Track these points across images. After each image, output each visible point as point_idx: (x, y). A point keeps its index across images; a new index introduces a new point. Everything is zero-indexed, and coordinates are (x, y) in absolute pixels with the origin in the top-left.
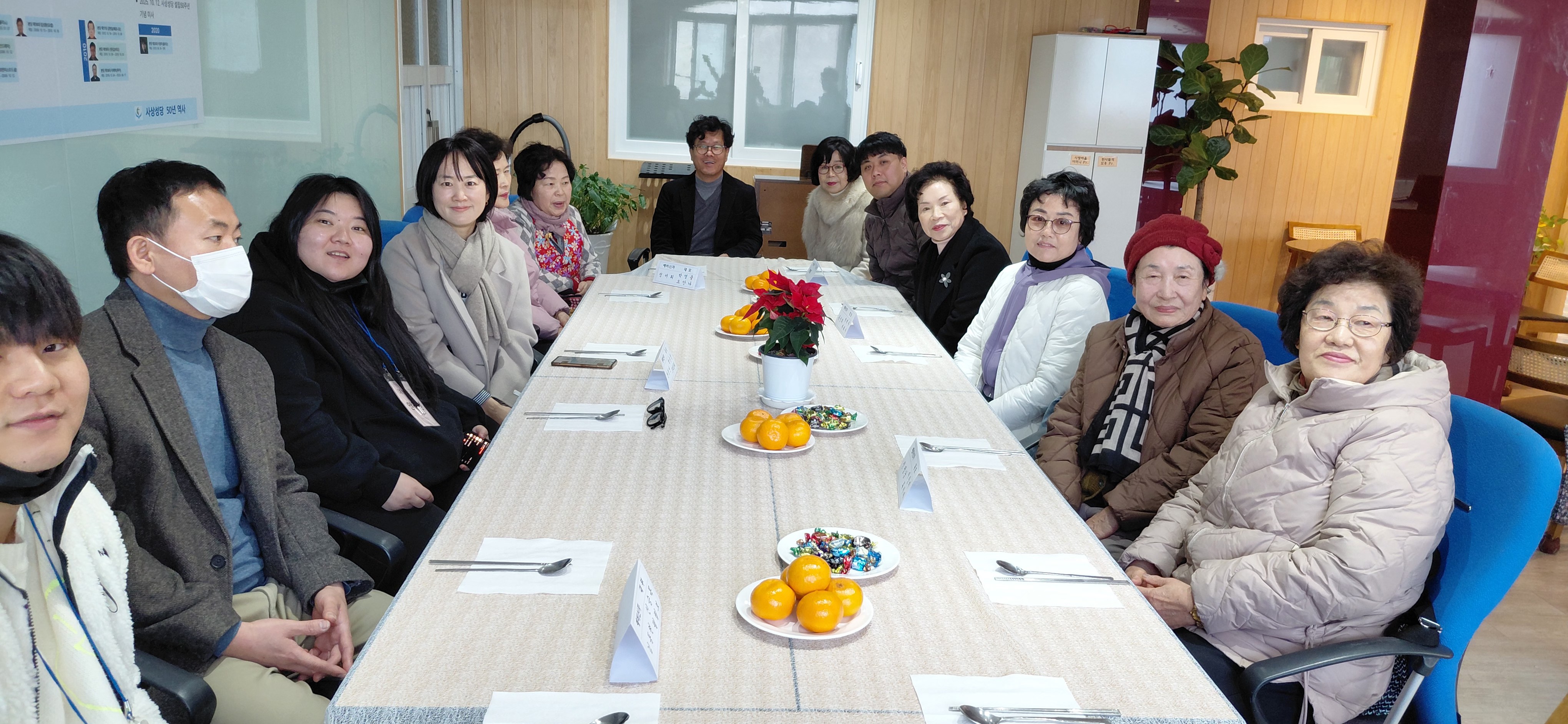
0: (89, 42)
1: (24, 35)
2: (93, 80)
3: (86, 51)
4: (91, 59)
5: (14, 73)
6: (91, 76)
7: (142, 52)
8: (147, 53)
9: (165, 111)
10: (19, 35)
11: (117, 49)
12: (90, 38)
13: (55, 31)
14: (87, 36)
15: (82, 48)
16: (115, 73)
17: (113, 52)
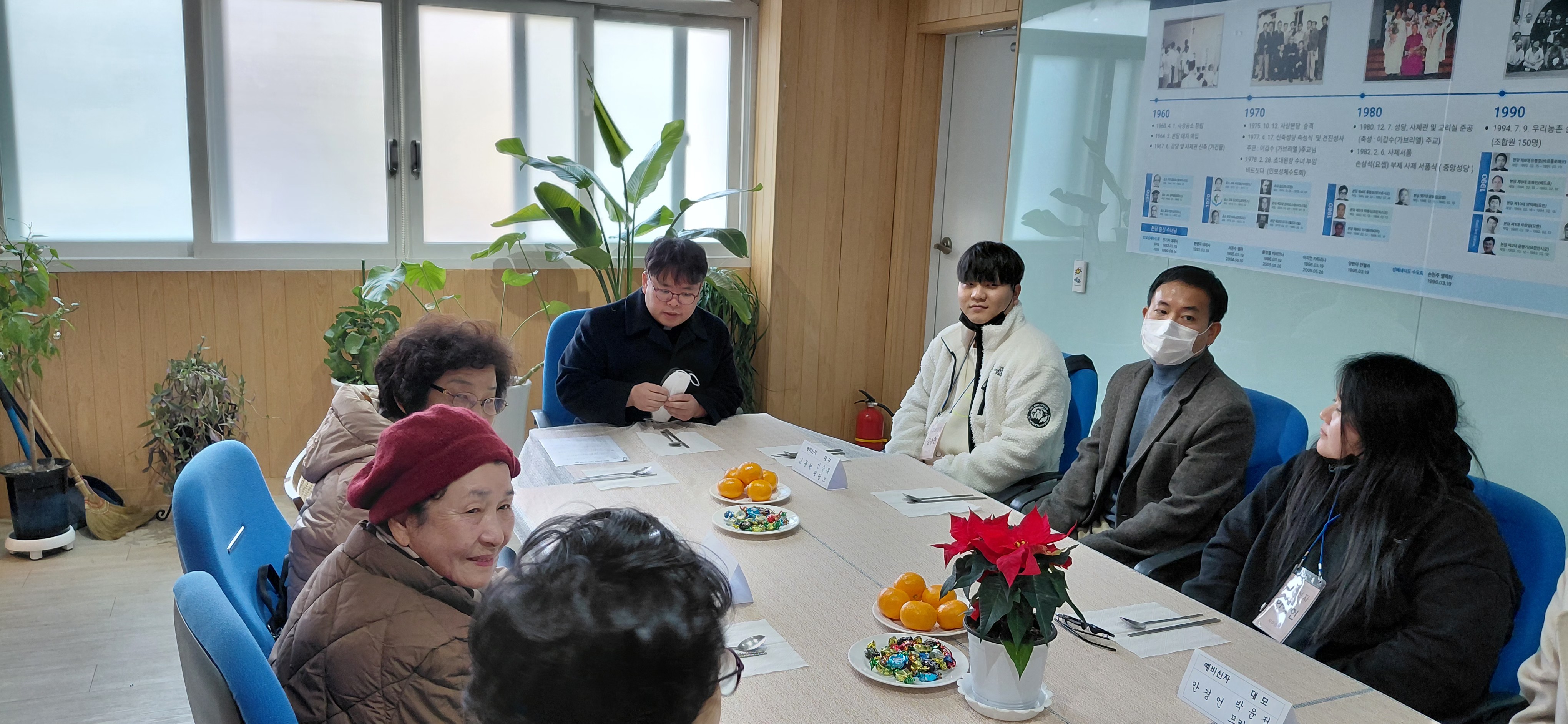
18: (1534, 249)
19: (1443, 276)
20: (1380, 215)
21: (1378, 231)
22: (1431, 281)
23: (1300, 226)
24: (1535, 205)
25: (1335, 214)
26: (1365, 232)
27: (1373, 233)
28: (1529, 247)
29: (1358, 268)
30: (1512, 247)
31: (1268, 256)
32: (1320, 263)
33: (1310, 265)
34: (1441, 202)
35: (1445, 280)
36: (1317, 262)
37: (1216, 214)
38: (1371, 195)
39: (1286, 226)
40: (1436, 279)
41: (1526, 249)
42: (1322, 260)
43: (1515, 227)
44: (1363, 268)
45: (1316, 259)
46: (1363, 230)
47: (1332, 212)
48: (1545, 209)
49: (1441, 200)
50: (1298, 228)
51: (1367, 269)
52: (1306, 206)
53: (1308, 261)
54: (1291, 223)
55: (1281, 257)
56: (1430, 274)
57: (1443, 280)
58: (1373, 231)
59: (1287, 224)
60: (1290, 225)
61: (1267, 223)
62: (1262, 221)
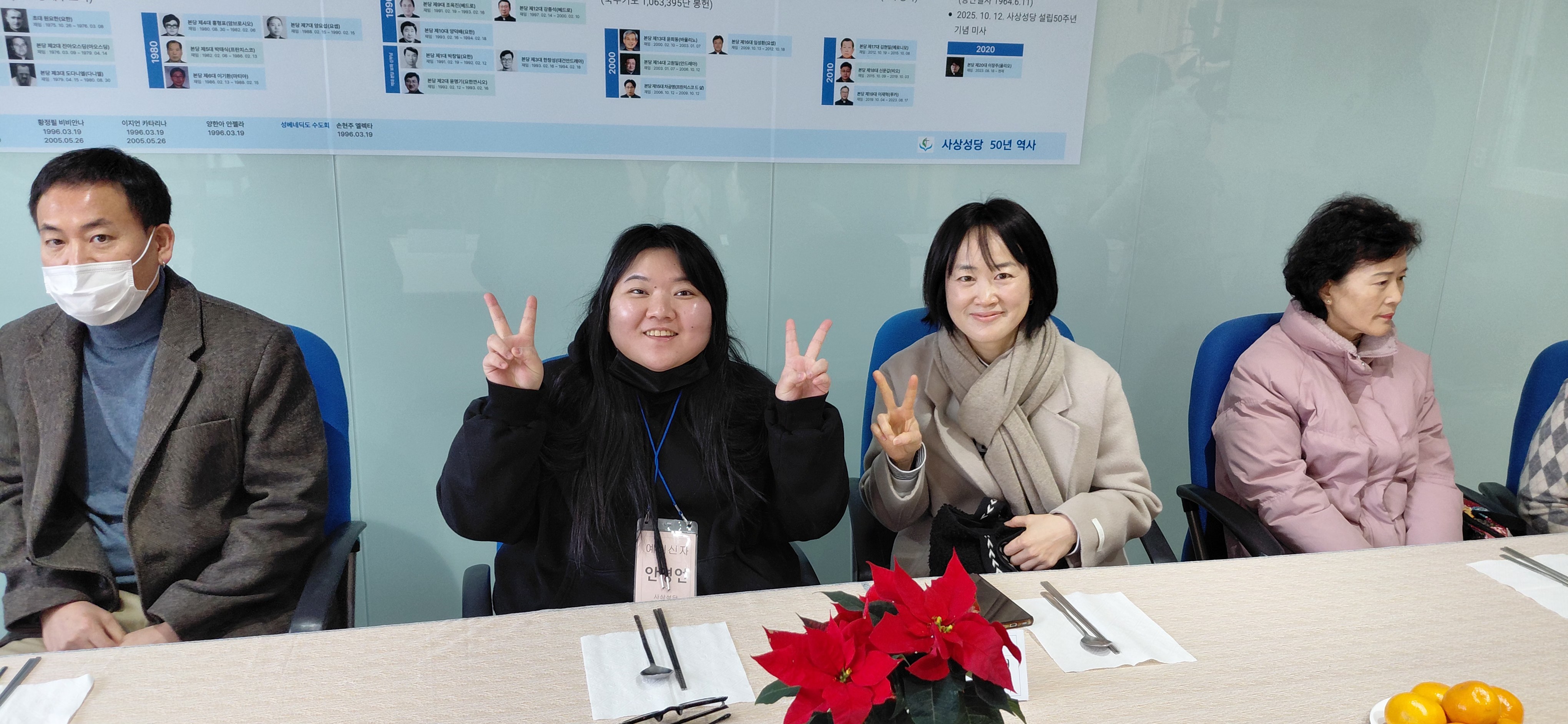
0: (839, 62)
1: (721, 53)
2: (840, 103)
3: (833, 72)
4: (840, 80)
5: (699, 90)
6: (837, 97)
7: (949, 74)
8: (962, 76)
9: (987, 145)
10: (714, 53)
11: (898, 71)
12: (842, 57)
13: (777, 49)
14: (838, 53)
15: (825, 68)
16: (886, 97)
17: (886, 74)
18: (471, 83)
19: (359, 126)
20: (244, 54)
21: (246, 76)
22: (343, 134)
23: (103, 78)
24: (461, 31)
25: (165, 57)
26: (224, 79)
27: (239, 79)
28: (462, 81)
29: (225, 129)
30: (443, 83)
31: (51, 127)
32: (156, 128)
33: (140, 132)
34: (335, 32)
35: (363, 129)
36: (150, 128)
38: (222, 26)
39: (77, 80)
40: (349, 130)
41: (460, 84)
42: (158, 123)
43: (441, 59)
44: (233, 128)
45: (146, 123)
46: (220, 75)
47: (159, 53)
48: (474, 37)
49: (334, 29)
50: (101, 80)
51: (240, 128)
52: (106, 47)
53: (130, 127)
54: (83, 74)
55: (79, 127)
56: (339, 125)
57: (359, 131)
58: (236, 76)
59: (77, 76)
60: (81, 77)
61: (35, 76)
62: (22, 74)
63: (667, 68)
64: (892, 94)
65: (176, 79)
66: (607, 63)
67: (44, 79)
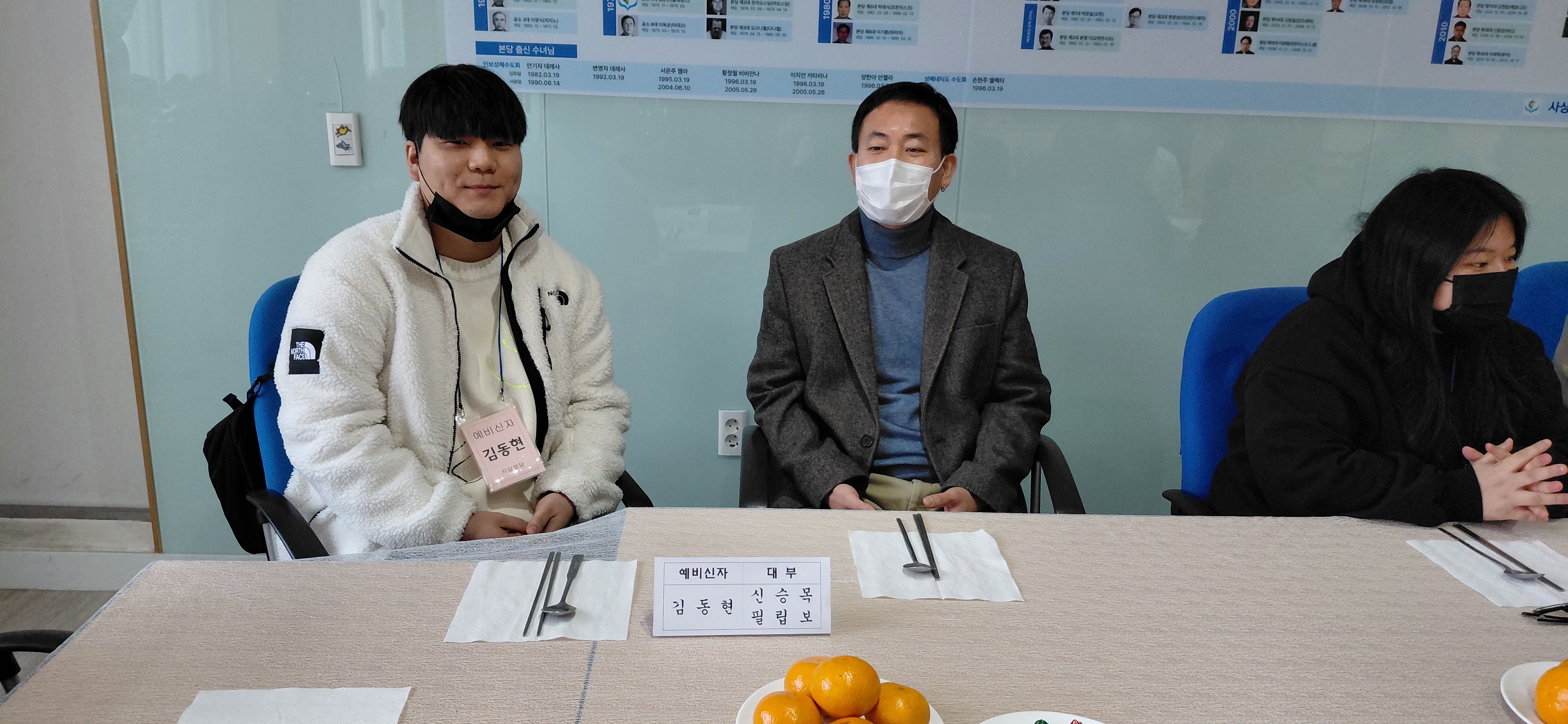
0: (1454, 21)
2: (1449, 62)
4: (1453, 39)
5: (1311, 47)
6: (1448, 56)
7: (1565, 34)
10: (1332, 11)
11: (1513, 31)
12: (1458, 16)
13: (1394, 8)
14: (1454, 12)
15: (1439, 26)
16: (1497, 58)
17: (1500, 34)
18: (1098, 40)
19: (992, 80)
20: (902, 11)
21: (901, 32)
22: (976, 88)
23: (781, 32)
25: (835, 13)
26: (882, 35)
27: (895, 35)
28: (1091, 38)
30: (1073, 39)
31: (732, 77)
32: (819, 80)
33: (805, 84)
35: (995, 84)
36: (813, 80)
37: (629, 21)
39: (759, 34)
40: (983, 84)
41: (1088, 40)
42: (820, 76)
43: (1076, 16)
45: (812, 75)
46: (879, 32)
47: (830, 11)
50: (778, 35)
52: (787, 4)
53: (798, 79)
54: (765, 29)
55: (755, 78)
56: (975, 79)
57: (992, 85)
58: (892, 32)
59: (759, 31)
60: (764, 32)
61: (725, 31)
62: (716, 28)
63: (1283, 26)
64: (1503, 54)
65: (841, 34)
66: (1228, 20)
67: (732, 33)
